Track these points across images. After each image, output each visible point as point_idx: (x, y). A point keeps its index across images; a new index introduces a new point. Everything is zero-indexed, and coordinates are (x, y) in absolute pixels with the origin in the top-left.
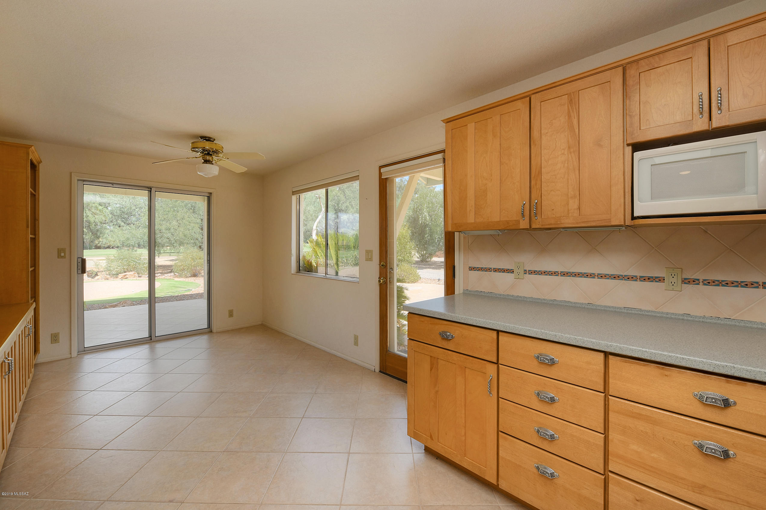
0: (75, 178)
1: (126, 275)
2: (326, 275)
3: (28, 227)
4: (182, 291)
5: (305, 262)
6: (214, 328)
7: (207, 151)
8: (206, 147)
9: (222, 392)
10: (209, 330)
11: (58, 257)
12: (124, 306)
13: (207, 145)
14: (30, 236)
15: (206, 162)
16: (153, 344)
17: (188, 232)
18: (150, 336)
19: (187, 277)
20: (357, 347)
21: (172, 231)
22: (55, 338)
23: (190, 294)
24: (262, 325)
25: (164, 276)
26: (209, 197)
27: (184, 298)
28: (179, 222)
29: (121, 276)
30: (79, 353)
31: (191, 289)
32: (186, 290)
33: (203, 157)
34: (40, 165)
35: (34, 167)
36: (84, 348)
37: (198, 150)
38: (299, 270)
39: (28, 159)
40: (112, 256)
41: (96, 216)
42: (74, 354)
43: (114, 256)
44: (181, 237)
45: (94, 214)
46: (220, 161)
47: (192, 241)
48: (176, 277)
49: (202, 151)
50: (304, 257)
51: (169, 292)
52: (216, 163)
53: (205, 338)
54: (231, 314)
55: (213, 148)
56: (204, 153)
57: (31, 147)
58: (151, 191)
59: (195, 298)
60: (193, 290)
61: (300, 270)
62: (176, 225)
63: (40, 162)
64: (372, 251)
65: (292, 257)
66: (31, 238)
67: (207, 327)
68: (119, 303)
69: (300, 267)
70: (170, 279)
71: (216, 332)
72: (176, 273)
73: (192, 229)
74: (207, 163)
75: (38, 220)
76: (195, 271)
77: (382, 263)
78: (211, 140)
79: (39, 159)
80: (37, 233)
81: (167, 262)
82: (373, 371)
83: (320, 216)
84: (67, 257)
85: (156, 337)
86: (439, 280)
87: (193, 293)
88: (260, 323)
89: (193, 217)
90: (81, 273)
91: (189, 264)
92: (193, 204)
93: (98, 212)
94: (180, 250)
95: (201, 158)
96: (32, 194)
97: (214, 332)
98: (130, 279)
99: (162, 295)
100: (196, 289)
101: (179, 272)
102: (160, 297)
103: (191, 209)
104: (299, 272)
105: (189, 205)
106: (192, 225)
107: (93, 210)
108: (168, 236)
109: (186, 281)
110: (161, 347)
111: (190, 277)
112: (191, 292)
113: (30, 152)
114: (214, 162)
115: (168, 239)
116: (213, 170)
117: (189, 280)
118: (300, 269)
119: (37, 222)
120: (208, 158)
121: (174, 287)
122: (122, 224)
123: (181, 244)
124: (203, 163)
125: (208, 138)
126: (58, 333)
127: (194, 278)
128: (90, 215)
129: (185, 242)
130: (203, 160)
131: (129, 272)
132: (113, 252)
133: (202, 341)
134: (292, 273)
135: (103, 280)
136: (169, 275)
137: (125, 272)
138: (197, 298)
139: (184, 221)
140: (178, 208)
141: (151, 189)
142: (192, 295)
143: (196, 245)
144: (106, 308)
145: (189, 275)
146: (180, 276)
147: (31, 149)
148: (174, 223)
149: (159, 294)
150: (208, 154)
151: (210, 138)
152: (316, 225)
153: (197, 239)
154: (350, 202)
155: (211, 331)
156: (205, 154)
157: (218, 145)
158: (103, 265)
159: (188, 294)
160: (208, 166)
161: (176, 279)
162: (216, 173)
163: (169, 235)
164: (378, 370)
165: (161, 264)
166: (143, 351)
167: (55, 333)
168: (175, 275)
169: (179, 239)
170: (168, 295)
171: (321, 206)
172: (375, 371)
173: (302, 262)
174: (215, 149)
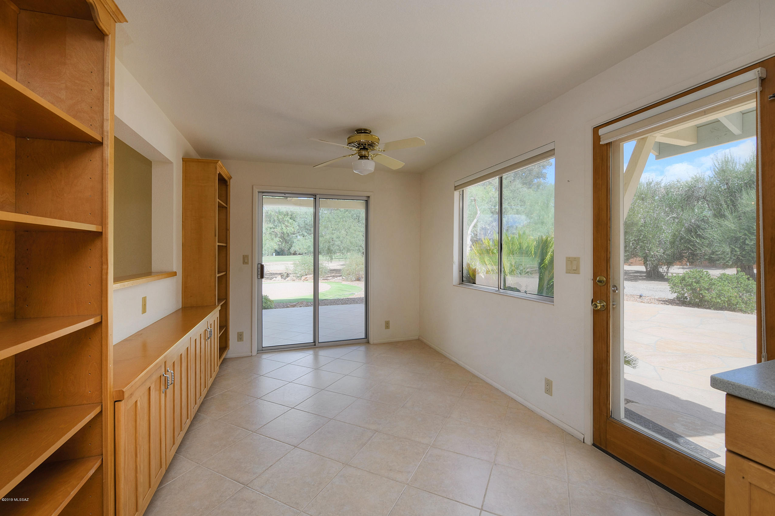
0: (256, 191)
1: (306, 278)
2: (499, 289)
3: (215, 236)
4: (347, 294)
5: (470, 272)
6: (371, 341)
7: (362, 144)
8: (362, 140)
9: (375, 431)
10: (366, 341)
11: (243, 263)
12: (301, 307)
13: (363, 138)
14: (217, 244)
15: (362, 157)
16: (317, 349)
17: (354, 240)
18: (315, 342)
19: (352, 281)
20: (550, 397)
21: (341, 239)
22: (240, 337)
23: (353, 298)
24: (419, 340)
25: (334, 280)
26: (367, 201)
27: (348, 302)
28: (346, 231)
29: (303, 278)
30: (258, 352)
31: (354, 293)
32: (350, 294)
33: (359, 153)
34: (231, 180)
35: (223, 182)
36: (262, 347)
37: (353, 145)
38: (462, 280)
39: (216, 173)
40: (298, 261)
41: (288, 228)
42: (254, 353)
43: (299, 261)
44: (348, 244)
45: (287, 226)
46: (377, 156)
47: (356, 248)
48: (344, 281)
49: (357, 145)
50: (468, 265)
51: (336, 295)
52: (372, 159)
53: (362, 349)
54: (387, 325)
55: (368, 140)
56: (360, 147)
57: (218, 162)
58: (316, 198)
59: (357, 303)
60: (356, 294)
61: (464, 281)
62: (345, 234)
63: (230, 178)
64: (579, 258)
65: (454, 265)
66: (218, 245)
67: (364, 337)
68: (297, 304)
69: (463, 277)
70: (338, 282)
71: (372, 343)
72: (343, 277)
73: (357, 237)
74: (362, 159)
75: (229, 230)
76: (359, 276)
77: (598, 278)
78: (367, 132)
79: (229, 175)
80: (228, 241)
81: (339, 266)
82: (581, 441)
83: (475, 219)
84: (249, 264)
85: (319, 343)
86: (641, 296)
87: (355, 297)
88: (417, 337)
89: (357, 226)
90: (260, 278)
91: (354, 269)
92: (358, 214)
93: (289, 224)
94: (347, 256)
95: (357, 154)
96: (220, 206)
97: (371, 343)
98: (309, 281)
99: (331, 298)
100: (358, 294)
101: (346, 276)
102: (329, 299)
103: (356, 219)
104: (462, 284)
105: (355, 215)
106: (357, 233)
107: (286, 224)
108: (339, 244)
109: (351, 285)
110: (323, 354)
111: (354, 280)
112: (354, 295)
113: (218, 167)
114: (370, 158)
115: (338, 246)
116: (369, 166)
117: (354, 284)
118: (464, 279)
119: (228, 232)
120: (364, 153)
121: (341, 290)
122: (306, 234)
123: (349, 250)
124: (359, 159)
125: (364, 130)
126: (243, 332)
127: (358, 282)
128: (284, 228)
129: (351, 249)
130: (359, 156)
131: (309, 275)
132: (297, 258)
133: (359, 352)
134: (454, 284)
135: (291, 281)
136: (338, 279)
137: (307, 275)
138: (359, 302)
139: (351, 230)
140: (346, 218)
141: (316, 196)
142: (355, 298)
143: (360, 251)
144: (288, 307)
145: (353, 279)
146: (347, 280)
147: (218, 163)
148: (343, 232)
149: (329, 296)
150: (365, 149)
151: (365, 130)
152: (471, 230)
153: (361, 246)
154: (509, 203)
155: (368, 342)
156: (361, 149)
157: (373, 136)
158: (291, 269)
159: (351, 298)
160: (363, 161)
161: (344, 283)
162: (372, 169)
163: (339, 242)
164: (589, 440)
165: (334, 268)
166: (307, 357)
167: (241, 332)
168: (343, 278)
169: (347, 246)
170: (335, 298)
171: (476, 209)
172: (584, 442)
173: (466, 271)
174: (371, 142)
